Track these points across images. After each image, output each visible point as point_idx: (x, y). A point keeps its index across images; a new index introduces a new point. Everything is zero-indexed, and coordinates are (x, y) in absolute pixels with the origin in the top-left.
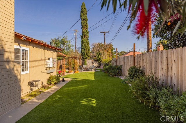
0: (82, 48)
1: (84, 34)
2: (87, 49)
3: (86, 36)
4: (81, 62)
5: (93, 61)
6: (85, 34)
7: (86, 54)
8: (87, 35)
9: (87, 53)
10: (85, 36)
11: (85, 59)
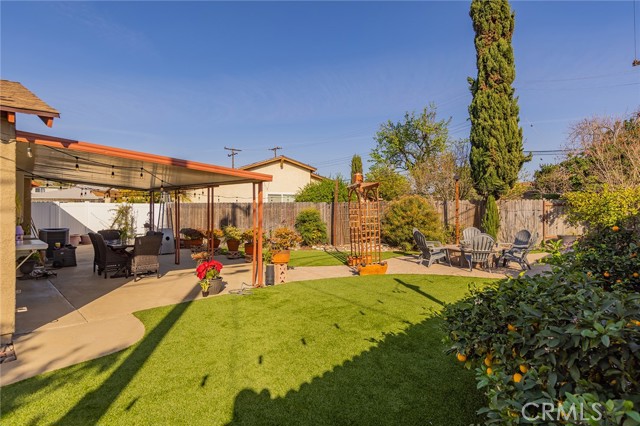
0: (473, 142)
1: (485, 67)
2: (503, 144)
3: (496, 76)
4: (472, 212)
5: (550, 209)
6: (490, 64)
7: (491, 169)
8: (500, 71)
9: (497, 167)
10: (487, 75)
11: (491, 198)
